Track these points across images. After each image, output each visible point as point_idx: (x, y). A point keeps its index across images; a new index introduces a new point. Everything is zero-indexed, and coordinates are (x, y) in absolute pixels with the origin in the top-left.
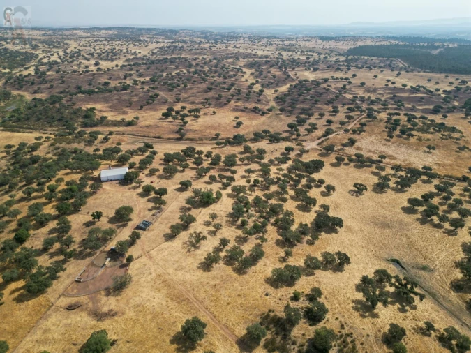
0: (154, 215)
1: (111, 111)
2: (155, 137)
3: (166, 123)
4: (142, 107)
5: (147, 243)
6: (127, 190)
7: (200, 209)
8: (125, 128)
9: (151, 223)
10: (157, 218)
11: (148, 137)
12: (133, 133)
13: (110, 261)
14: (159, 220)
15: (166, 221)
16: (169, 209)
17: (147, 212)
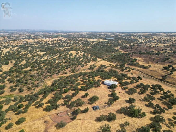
0: (104, 106)
1: (144, 61)
2: (150, 76)
3: (161, 71)
4: (157, 62)
5: (89, 116)
6: (108, 91)
7: (127, 116)
8: (142, 69)
9: (99, 109)
10: (105, 108)
11: (148, 75)
12: (142, 71)
13: (71, 114)
14: (104, 109)
15: (106, 112)
16: (113, 108)
17: (103, 103)
